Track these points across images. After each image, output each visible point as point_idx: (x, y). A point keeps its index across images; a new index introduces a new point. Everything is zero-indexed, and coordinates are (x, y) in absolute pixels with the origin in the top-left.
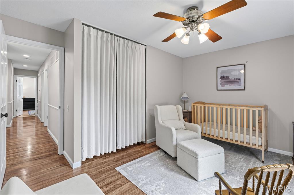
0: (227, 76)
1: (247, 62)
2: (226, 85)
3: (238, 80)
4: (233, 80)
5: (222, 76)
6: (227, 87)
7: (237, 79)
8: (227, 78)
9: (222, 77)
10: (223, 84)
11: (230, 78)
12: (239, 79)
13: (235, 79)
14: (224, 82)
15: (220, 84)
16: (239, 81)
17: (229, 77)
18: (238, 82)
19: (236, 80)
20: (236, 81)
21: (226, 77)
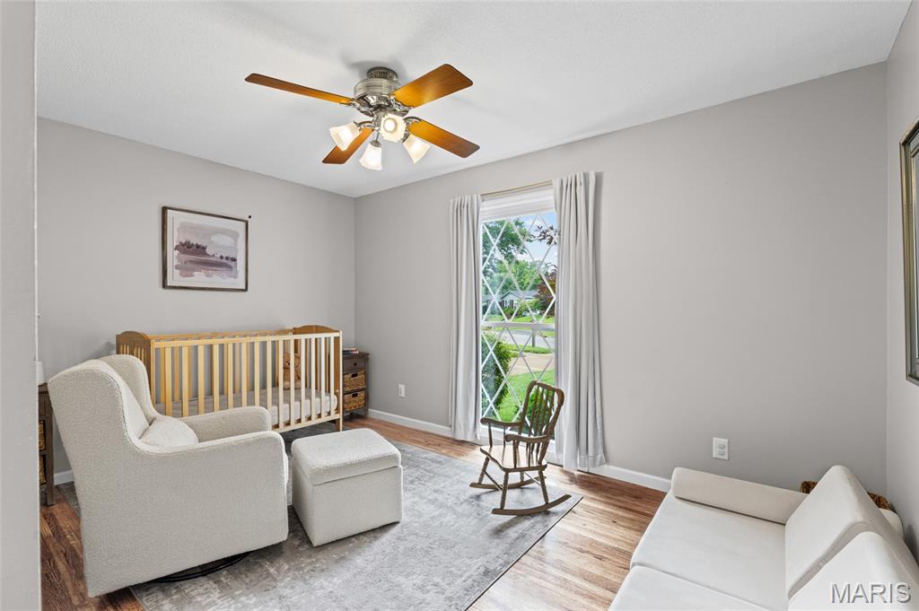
0: (199, 244)
1: (250, 217)
2: (196, 273)
3: (230, 263)
4: (216, 259)
5: (184, 242)
6: (199, 278)
7: (227, 258)
8: (200, 250)
9: (182, 244)
10: (185, 270)
11: (208, 251)
12: (234, 260)
13: (222, 257)
14: (191, 262)
15: (177, 267)
16: (232, 264)
17: (204, 248)
18: (230, 267)
19: (224, 261)
20: (226, 263)
21: (198, 247)
